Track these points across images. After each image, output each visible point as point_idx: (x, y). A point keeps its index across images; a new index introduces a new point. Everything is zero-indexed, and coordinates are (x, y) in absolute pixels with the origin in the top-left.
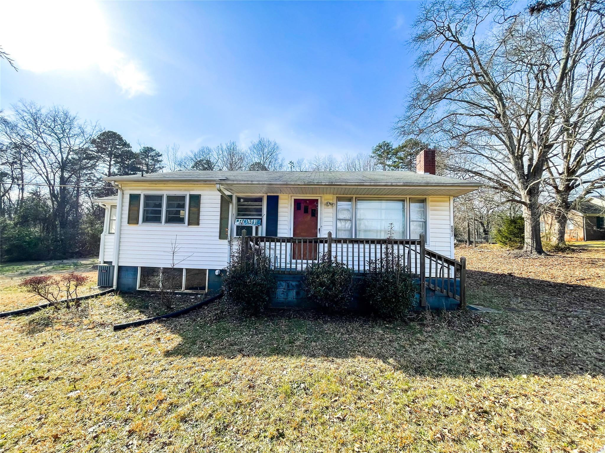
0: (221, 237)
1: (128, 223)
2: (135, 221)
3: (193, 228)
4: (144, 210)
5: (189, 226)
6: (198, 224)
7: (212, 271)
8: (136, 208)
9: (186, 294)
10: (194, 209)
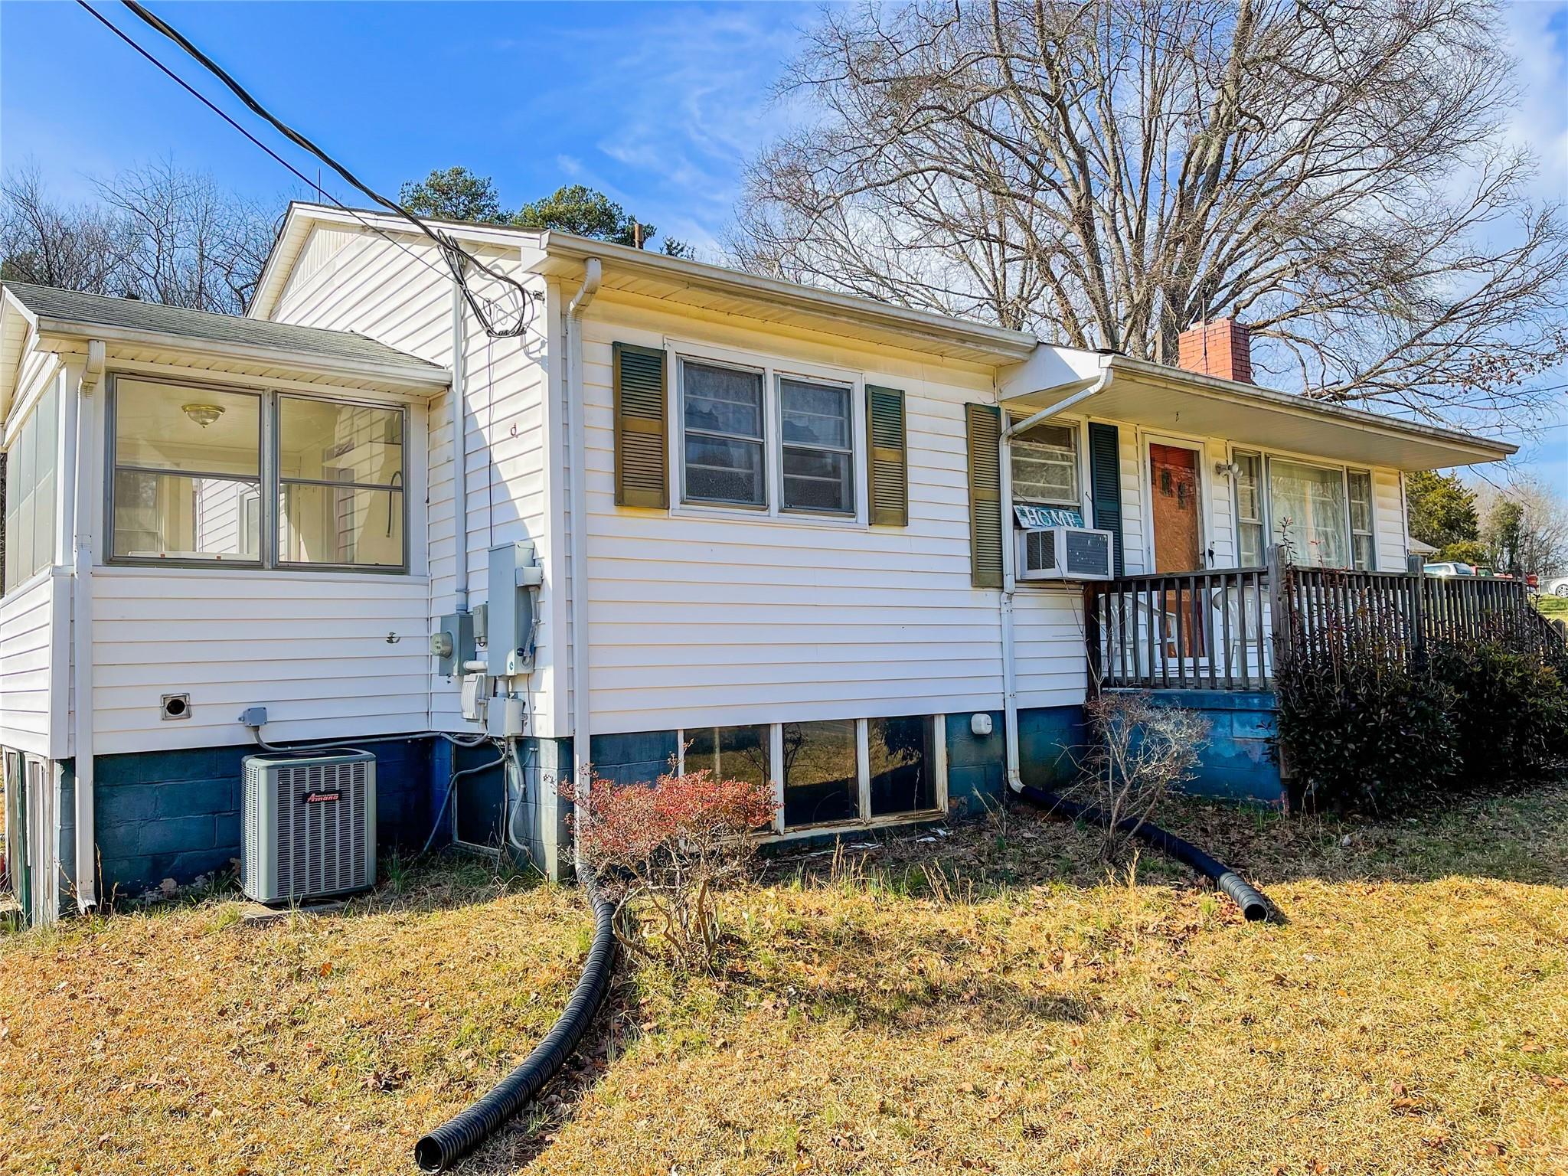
0: (978, 580)
1: (620, 500)
2: (655, 495)
3: (887, 536)
4: (689, 438)
5: (876, 529)
6: (904, 521)
7: (958, 720)
8: (654, 426)
9: (880, 834)
10: (887, 455)
